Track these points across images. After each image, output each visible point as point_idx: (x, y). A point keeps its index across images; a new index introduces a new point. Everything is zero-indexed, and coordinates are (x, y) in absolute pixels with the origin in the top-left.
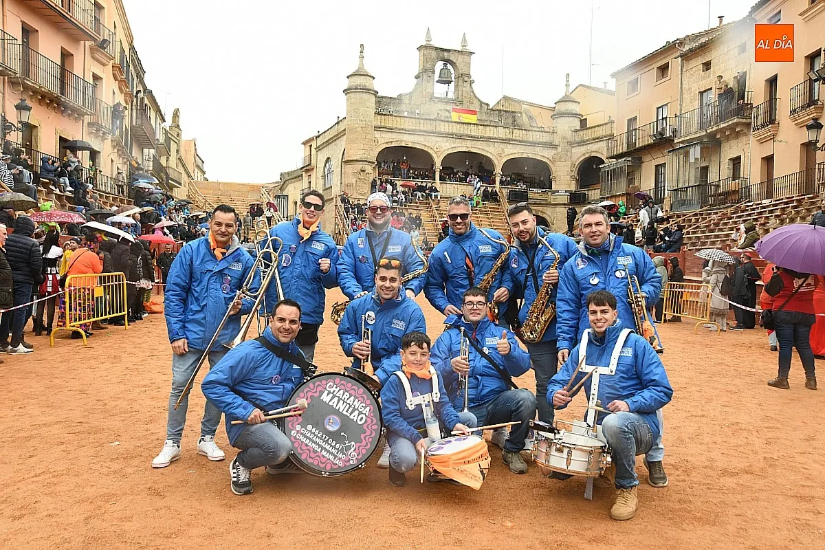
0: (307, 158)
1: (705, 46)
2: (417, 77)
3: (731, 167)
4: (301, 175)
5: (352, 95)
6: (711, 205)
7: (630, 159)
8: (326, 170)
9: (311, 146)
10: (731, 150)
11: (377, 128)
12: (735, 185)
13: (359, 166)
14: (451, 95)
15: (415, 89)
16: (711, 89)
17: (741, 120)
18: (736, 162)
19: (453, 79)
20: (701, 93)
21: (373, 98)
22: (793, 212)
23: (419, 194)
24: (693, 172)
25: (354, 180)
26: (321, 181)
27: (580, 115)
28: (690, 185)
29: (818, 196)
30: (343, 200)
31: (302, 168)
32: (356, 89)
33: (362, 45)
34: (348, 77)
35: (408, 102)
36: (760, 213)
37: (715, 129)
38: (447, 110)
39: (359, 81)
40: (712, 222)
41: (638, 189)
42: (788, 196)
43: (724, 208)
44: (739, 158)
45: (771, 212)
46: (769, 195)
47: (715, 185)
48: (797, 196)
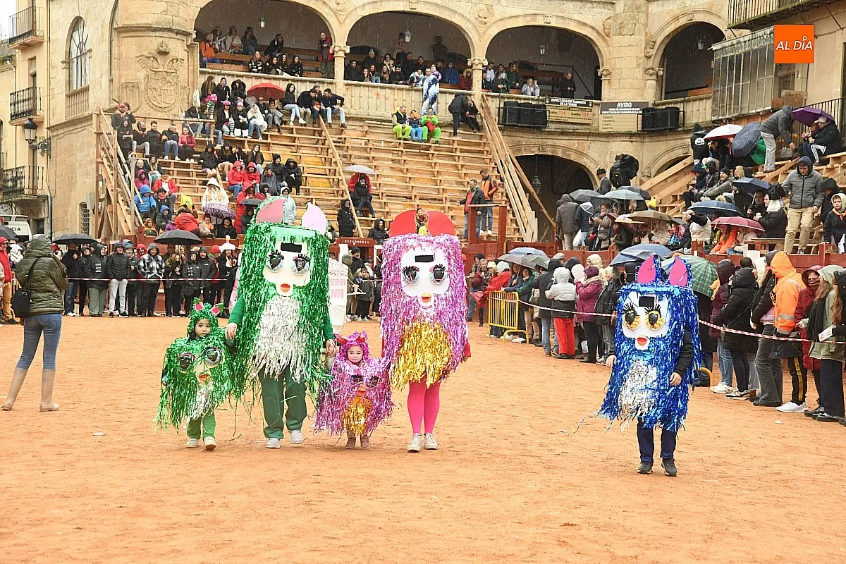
0: (25, 18)
4: (11, 58)
8: (74, 48)
13: (152, 43)
23: (296, 110)
25: (141, 75)
26: (61, 75)
30: (117, 122)
31: (12, 40)
41: (800, 98)
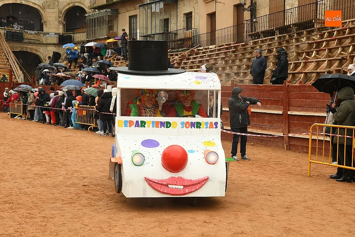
3: (185, 19)
6: (172, 49)
7: (109, 10)
10: (185, 7)
12: (189, 33)
18: (189, 16)
22: (233, 56)
24: (158, 22)
28: (158, 32)
29: (248, 44)
36: (209, 56)
40: (175, 62)
42: (227, 43)
43: (182, 51)
44: (191, 13)
45: (217, 55)
46: (212, 41)
47: (174, 34)
48: (234, 44)
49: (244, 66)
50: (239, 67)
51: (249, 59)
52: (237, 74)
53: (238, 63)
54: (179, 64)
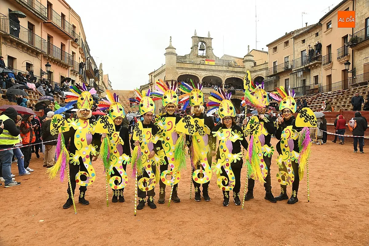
0: (151, 80)
1: (303, 34)
2: (191, 48)
3: (314, 79)
4: (149, 87)
5: (168, 56)
6: (308, 94)
7: (275, 77)
9: (152, 75)
10: (314, 73)
11: (177, 68)
12: (316, 86)
14: (204, 55)
15: (191, 53)
16: (306, 50)
17: (318, 62)
18: (316, 78)
19: (205, 49)
20: (302, 52)
21: (175, 57)
22: (342, 96)
24: (300, 82)
27: (254, 61)
28: (300, 86)
29: (350, 90)
31: (149, 84)
32: (169, 53)
33: (171, 37)
34: (166, 49)
35: (188, 58)
36: (328, 97)
37: (308, 65)
38: (203, 60)
39: (170, 50)
40: (309, 101)
42: (338, 90)
43: (313, 95)
44: (318, 76)
45: (332, 96)
46: (330, 89)
47: (309, 87)
48: (342, 90)
49: (348, 102)
50: (345, 102)
51: (351, 98)
52: (344, 106)
53: (344, 100)
54: (311, 102)
